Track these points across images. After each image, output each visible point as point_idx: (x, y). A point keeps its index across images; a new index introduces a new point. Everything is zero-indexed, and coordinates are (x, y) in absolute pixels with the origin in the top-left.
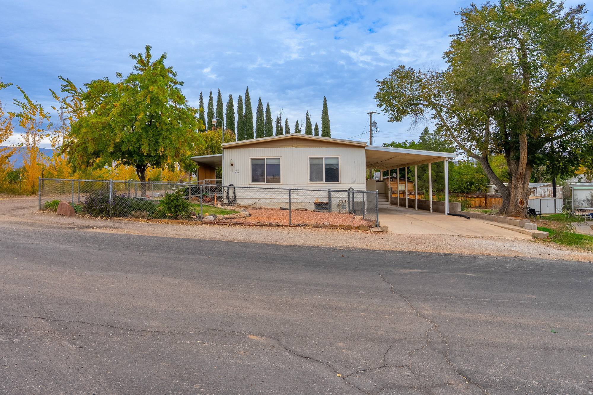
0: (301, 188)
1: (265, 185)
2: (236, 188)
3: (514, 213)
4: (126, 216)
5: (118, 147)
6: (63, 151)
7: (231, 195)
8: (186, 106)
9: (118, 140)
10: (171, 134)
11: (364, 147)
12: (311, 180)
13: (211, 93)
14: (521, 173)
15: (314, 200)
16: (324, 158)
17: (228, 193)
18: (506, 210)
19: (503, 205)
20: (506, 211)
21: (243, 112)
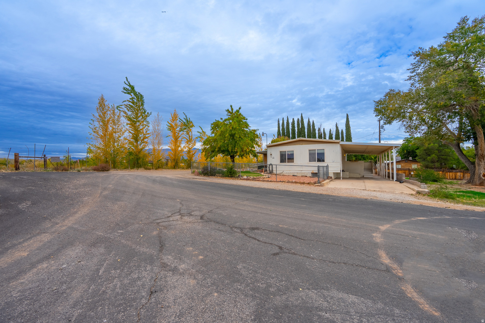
0: (305, 165)
1: (287, 164)
2: (273, 165)
3: (478, 183)
4: (214, 176)
5: (220, 148)
6: (203, 151)
7: (271, 169)
8: (249, 129)
9: (219, 146)
10: (240, 142)
11: (339, 143)
12: (310, 161)
13: (283, 119)
14: (481, 154)
15: (311, 172)
16: (316, 150)
17: (269, 168)
18: (473, 180)
19: (471, 177)
20: (472, 182)
21: (300, 127)
